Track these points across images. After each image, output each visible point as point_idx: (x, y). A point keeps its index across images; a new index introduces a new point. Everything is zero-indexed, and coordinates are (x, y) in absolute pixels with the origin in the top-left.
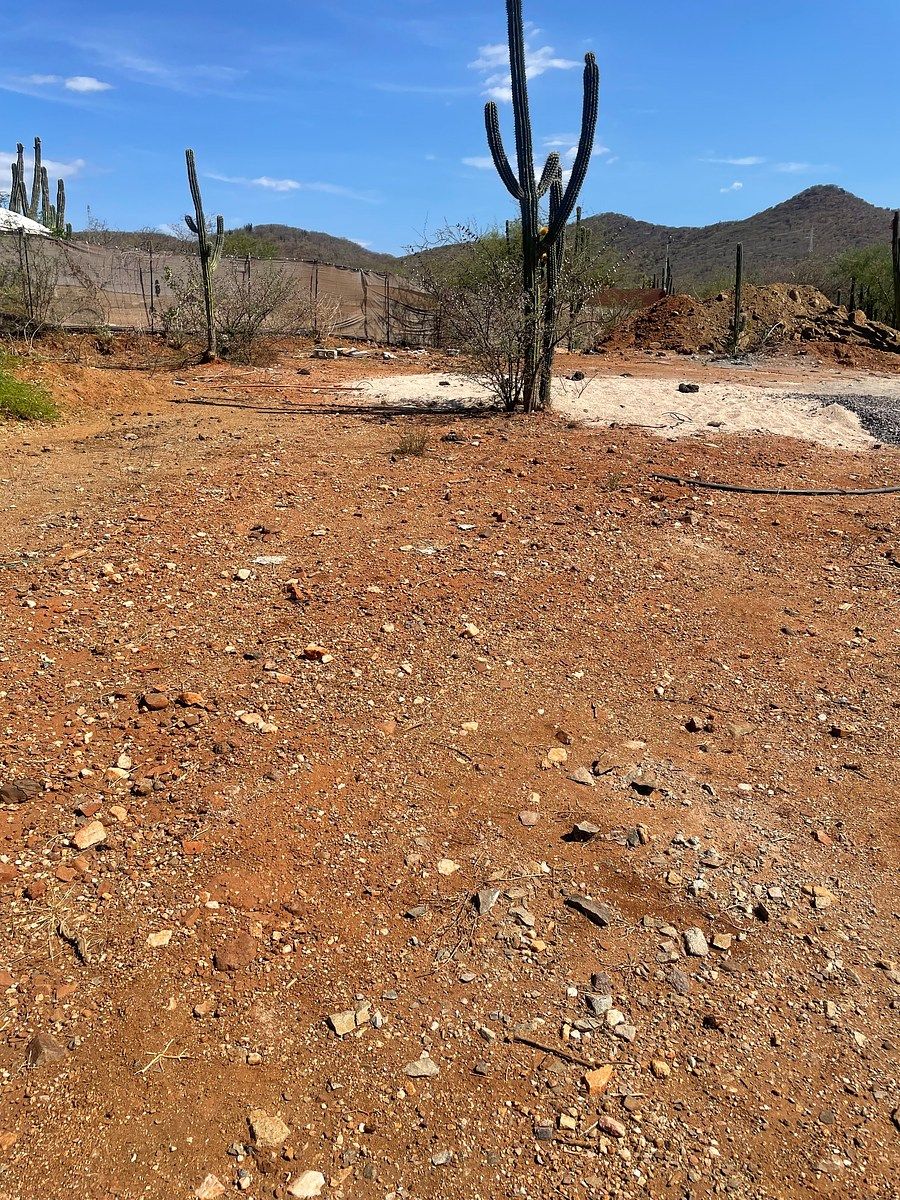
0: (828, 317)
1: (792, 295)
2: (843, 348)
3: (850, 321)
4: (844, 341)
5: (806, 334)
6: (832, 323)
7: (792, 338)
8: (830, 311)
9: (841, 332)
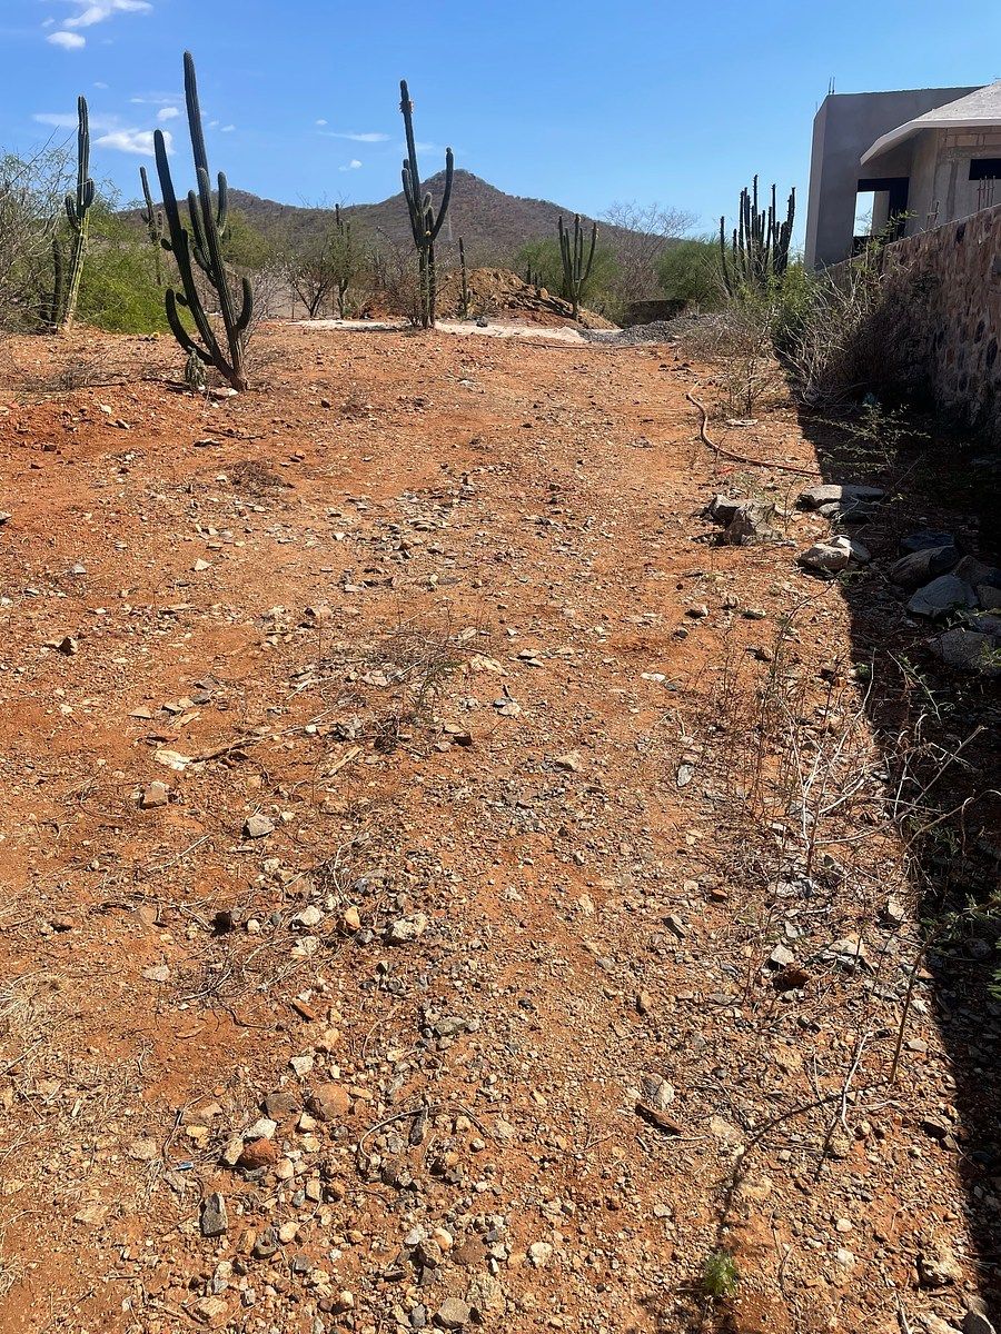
0: (523, 293)
1: (496, 276)
2: (538, 315)
3: (538, 296)
4: (538, 311)
5: (511, 305)
6: (527, 297)
7: (503, 307)
8: (524, 289)
9: (534, 304)
